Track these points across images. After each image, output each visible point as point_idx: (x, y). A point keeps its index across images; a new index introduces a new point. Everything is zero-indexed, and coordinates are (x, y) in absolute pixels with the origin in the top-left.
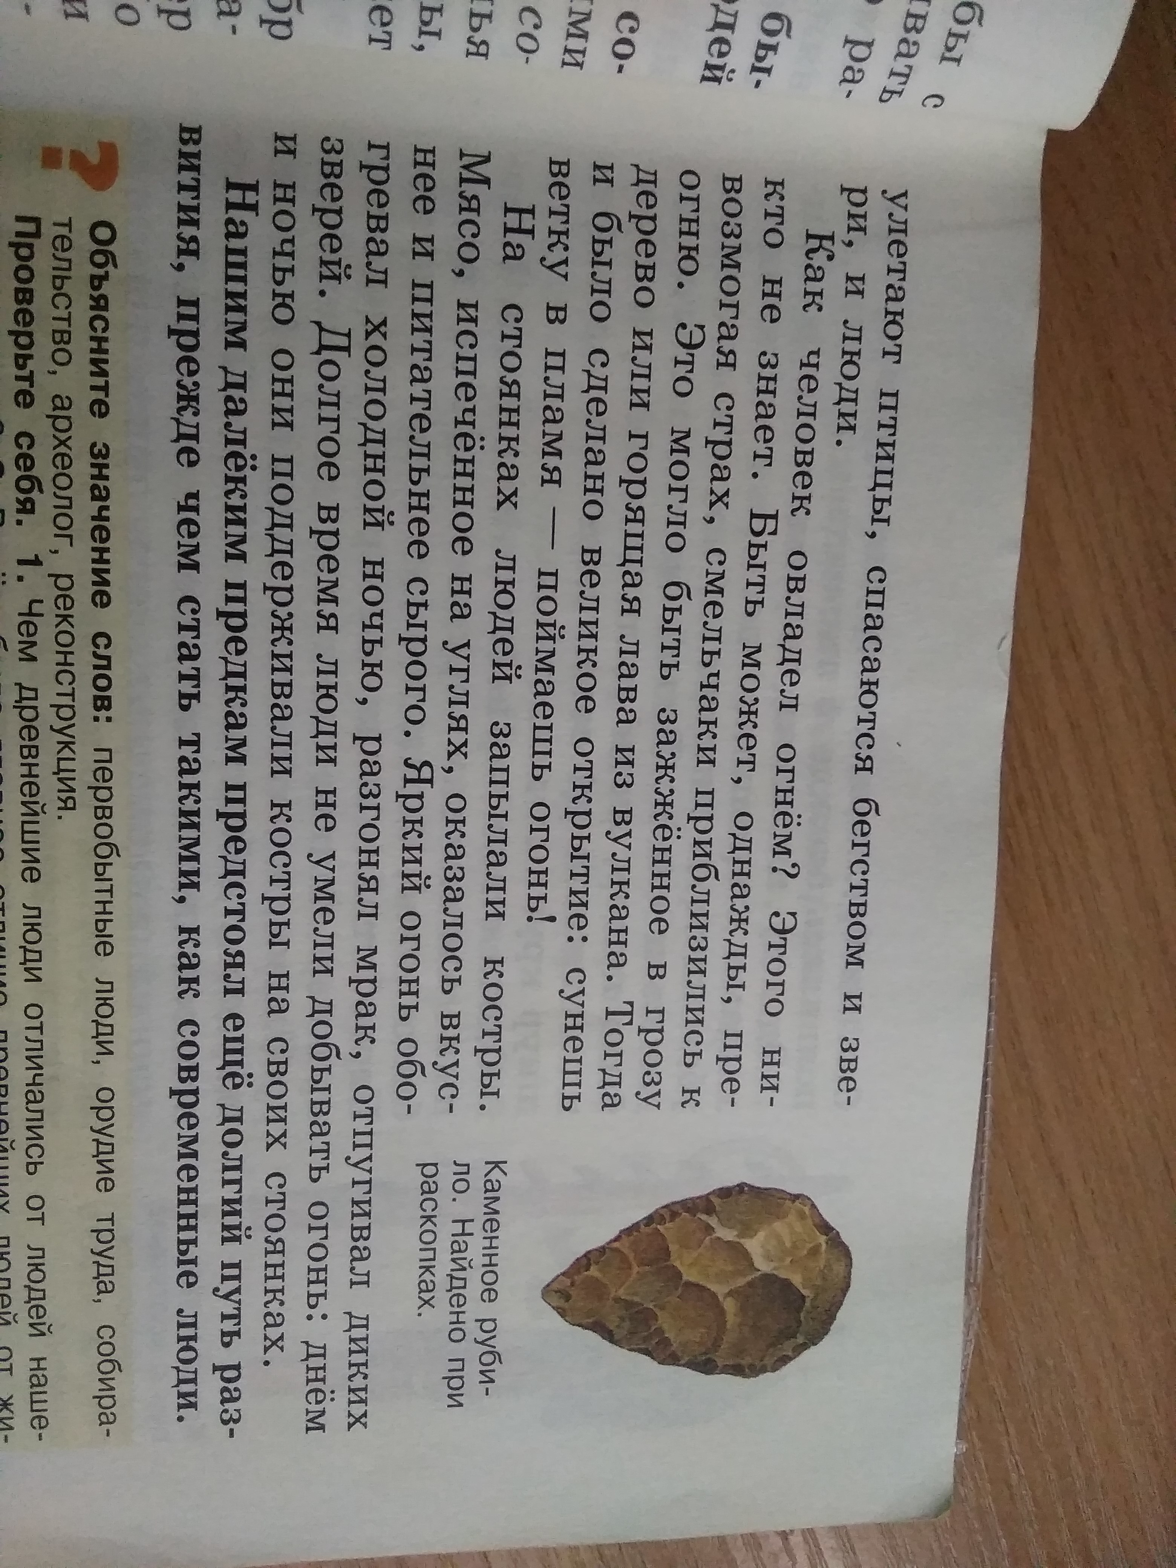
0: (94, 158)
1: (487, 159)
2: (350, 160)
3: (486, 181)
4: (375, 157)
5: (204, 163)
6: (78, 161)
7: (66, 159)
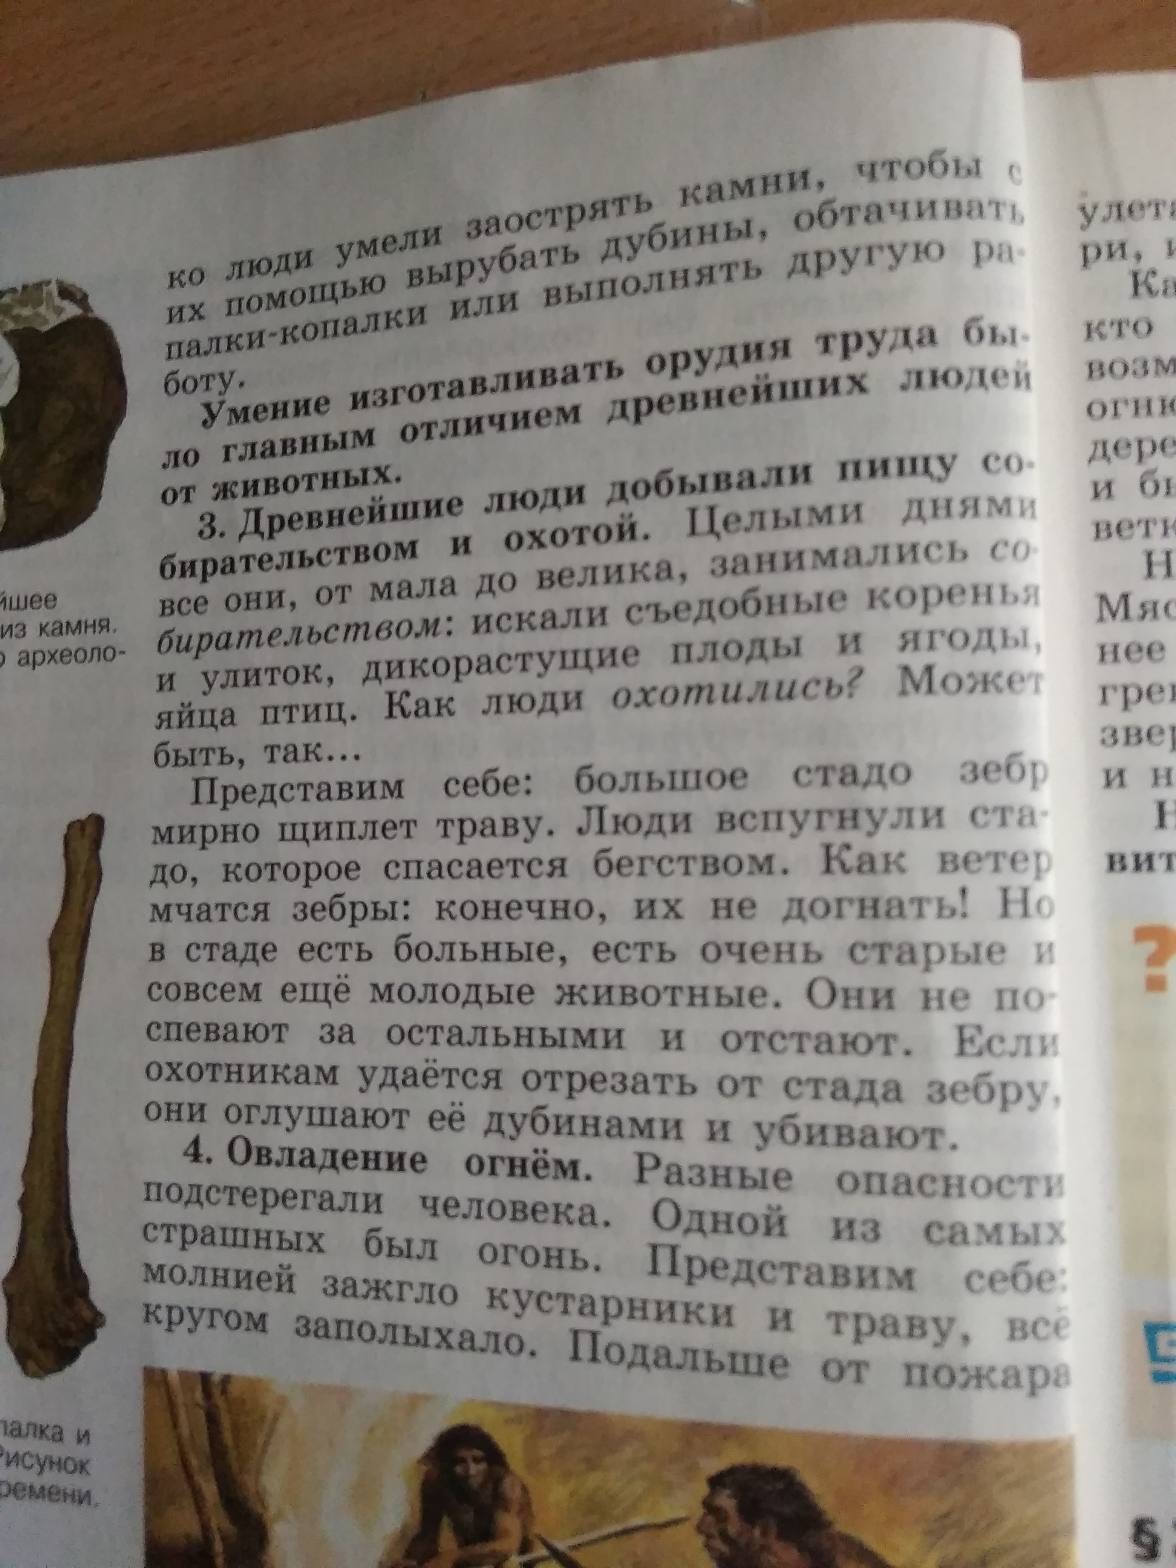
0: (1151, 946)
1: (1103, 598)
2: (1121, 720)
3: (1125, 597)
4: (1116, 699)
5: (1144, 849)
6: (1157, 959)
7: (1156, 971)
